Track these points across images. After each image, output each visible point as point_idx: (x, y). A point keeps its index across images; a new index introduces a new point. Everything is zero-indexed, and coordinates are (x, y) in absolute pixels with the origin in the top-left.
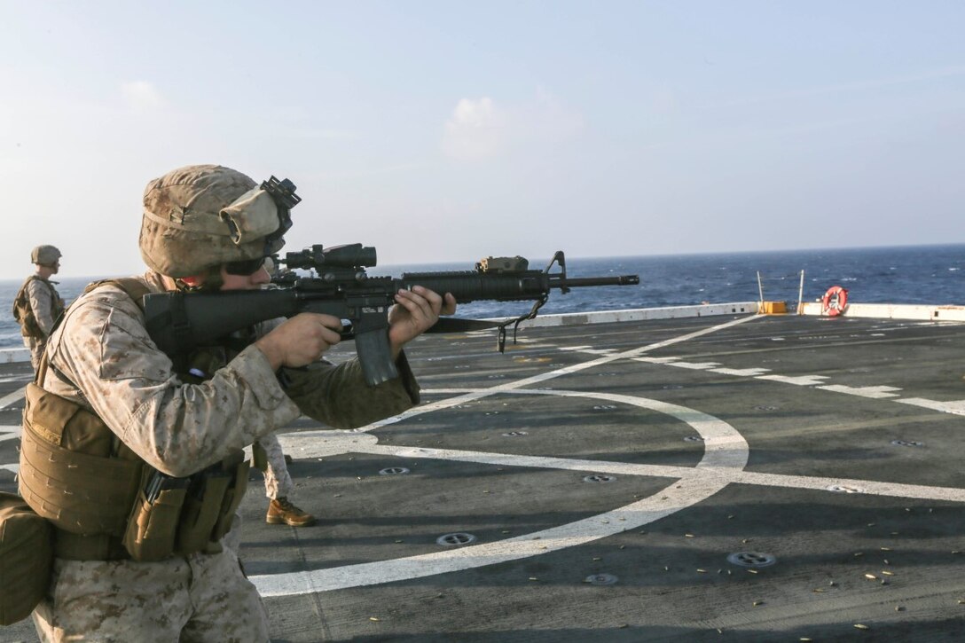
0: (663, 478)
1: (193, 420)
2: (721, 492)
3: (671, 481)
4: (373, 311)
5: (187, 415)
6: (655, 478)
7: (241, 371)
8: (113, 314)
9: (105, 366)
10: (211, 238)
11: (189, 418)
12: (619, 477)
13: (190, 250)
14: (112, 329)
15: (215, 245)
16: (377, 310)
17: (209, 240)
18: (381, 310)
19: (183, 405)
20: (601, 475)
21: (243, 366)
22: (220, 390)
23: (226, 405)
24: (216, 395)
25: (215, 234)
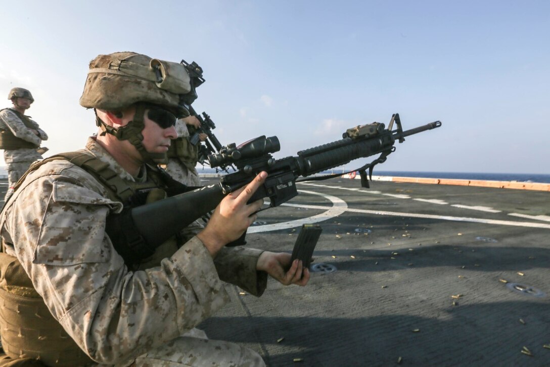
0: (323, 210)
1: (126, 324)
2: (343, 214)
3: (326, 210)
4: (285, 186)
5: (121, 318)
6: (321, 210)
7: (185, 270)
8: (56, 189)
9: (40, 251)
10: (141, 81)
11: (123, 321)
12: (309, 209)
13: (122, 87)
14: (54, 209)
15: (143, 87)
16: (288, 185)
17: (139, 83)
18: (290, 184)
19: (119, 306)
20: (303, 208)
21: (187, 264)
22: (162, 287)
23: (167, 303)
24: (156, 294)
25: (145, 79)
